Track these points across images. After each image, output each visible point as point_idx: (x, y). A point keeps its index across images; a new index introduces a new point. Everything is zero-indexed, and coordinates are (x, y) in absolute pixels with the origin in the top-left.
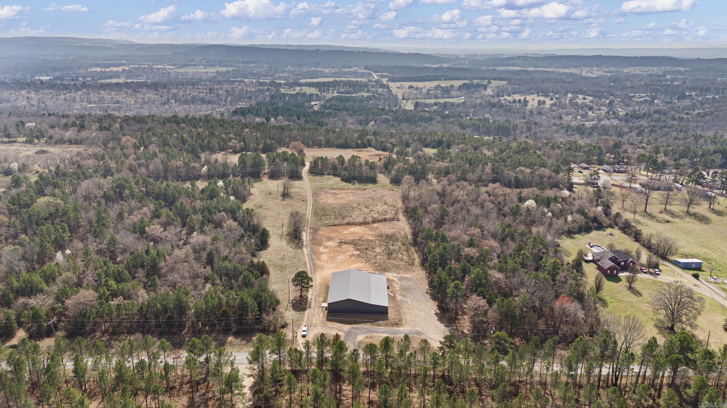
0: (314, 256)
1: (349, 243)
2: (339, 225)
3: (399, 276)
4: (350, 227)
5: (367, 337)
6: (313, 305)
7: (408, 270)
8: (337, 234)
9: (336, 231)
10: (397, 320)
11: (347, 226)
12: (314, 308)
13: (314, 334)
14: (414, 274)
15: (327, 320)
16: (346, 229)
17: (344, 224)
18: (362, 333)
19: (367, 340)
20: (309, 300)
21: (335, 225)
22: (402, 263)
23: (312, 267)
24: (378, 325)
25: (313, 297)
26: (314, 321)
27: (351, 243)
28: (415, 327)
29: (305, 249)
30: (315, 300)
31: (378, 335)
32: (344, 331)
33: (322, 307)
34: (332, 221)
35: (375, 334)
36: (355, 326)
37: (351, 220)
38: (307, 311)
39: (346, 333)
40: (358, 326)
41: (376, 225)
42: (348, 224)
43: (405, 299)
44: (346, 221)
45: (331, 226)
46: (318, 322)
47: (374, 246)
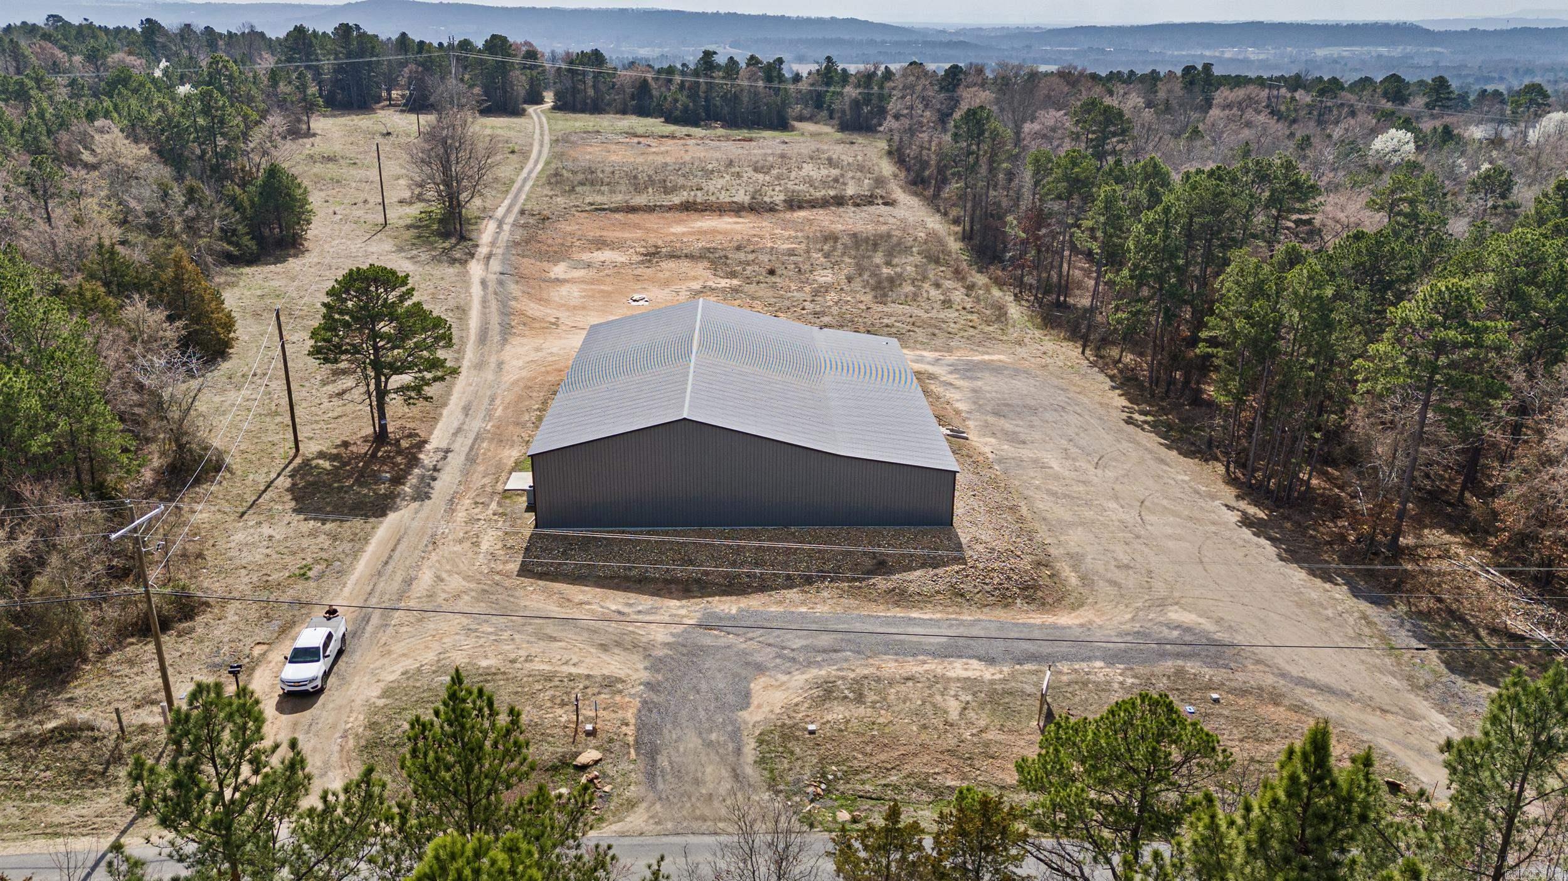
0: (514, 288)
1: (690, 257)
2: (650, 209)
3: (950, 358)
4: (695, 216)
5: (827, 693)
6: (443, 485)
7: (988, 337)
8: (639, 234)
9: (637, 226)
10: (1025, 564)
11: (684, 215)
12: (452, 503)
13: (392, 674)
14: (1021, 351)
15: (525, 571)
16: (680, 222)
17: (670, 209)
18: (792, 661)
19: (837, 713)
20: (427, 458)
21: (633, 210)
22: (951, 314)
23: (495, 319)
24: (900, 597)
25: (462, 446)
26: (426, 577)
27: (701, 257)
28: (1162, 604)
29: (475, 269)
30: (471, 459)
31: (912, 667)
32: (645, 649)
33: (507, 494)
34: (618, 199)
35: (890, 666)
36: (727, 606)
37: (700, 197)
38: (392, 517)
39: (656, 665)
40: (754, 602)
41: (802, 214)
42: (688, 207)
43: (1026, 453)
44: (676, 200)
45: (616, 210)
46: (455, 583)
47: (806, 267)
